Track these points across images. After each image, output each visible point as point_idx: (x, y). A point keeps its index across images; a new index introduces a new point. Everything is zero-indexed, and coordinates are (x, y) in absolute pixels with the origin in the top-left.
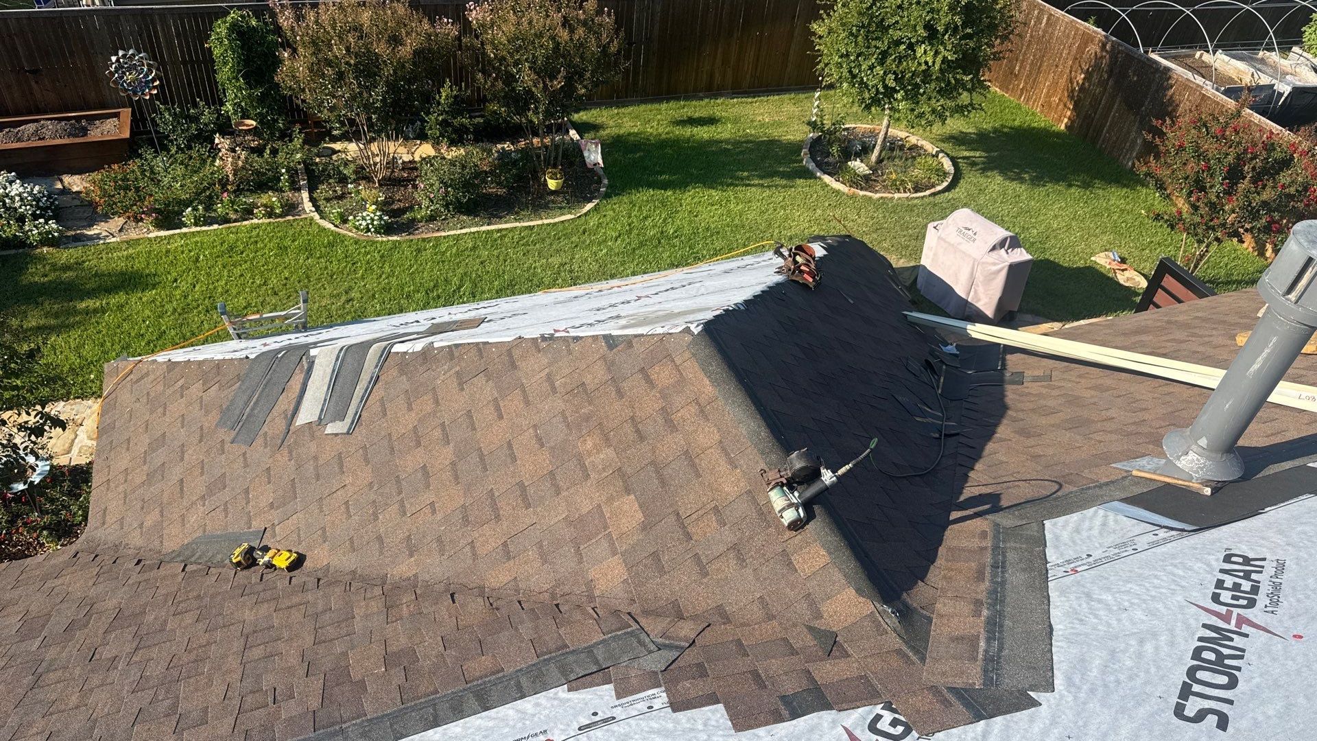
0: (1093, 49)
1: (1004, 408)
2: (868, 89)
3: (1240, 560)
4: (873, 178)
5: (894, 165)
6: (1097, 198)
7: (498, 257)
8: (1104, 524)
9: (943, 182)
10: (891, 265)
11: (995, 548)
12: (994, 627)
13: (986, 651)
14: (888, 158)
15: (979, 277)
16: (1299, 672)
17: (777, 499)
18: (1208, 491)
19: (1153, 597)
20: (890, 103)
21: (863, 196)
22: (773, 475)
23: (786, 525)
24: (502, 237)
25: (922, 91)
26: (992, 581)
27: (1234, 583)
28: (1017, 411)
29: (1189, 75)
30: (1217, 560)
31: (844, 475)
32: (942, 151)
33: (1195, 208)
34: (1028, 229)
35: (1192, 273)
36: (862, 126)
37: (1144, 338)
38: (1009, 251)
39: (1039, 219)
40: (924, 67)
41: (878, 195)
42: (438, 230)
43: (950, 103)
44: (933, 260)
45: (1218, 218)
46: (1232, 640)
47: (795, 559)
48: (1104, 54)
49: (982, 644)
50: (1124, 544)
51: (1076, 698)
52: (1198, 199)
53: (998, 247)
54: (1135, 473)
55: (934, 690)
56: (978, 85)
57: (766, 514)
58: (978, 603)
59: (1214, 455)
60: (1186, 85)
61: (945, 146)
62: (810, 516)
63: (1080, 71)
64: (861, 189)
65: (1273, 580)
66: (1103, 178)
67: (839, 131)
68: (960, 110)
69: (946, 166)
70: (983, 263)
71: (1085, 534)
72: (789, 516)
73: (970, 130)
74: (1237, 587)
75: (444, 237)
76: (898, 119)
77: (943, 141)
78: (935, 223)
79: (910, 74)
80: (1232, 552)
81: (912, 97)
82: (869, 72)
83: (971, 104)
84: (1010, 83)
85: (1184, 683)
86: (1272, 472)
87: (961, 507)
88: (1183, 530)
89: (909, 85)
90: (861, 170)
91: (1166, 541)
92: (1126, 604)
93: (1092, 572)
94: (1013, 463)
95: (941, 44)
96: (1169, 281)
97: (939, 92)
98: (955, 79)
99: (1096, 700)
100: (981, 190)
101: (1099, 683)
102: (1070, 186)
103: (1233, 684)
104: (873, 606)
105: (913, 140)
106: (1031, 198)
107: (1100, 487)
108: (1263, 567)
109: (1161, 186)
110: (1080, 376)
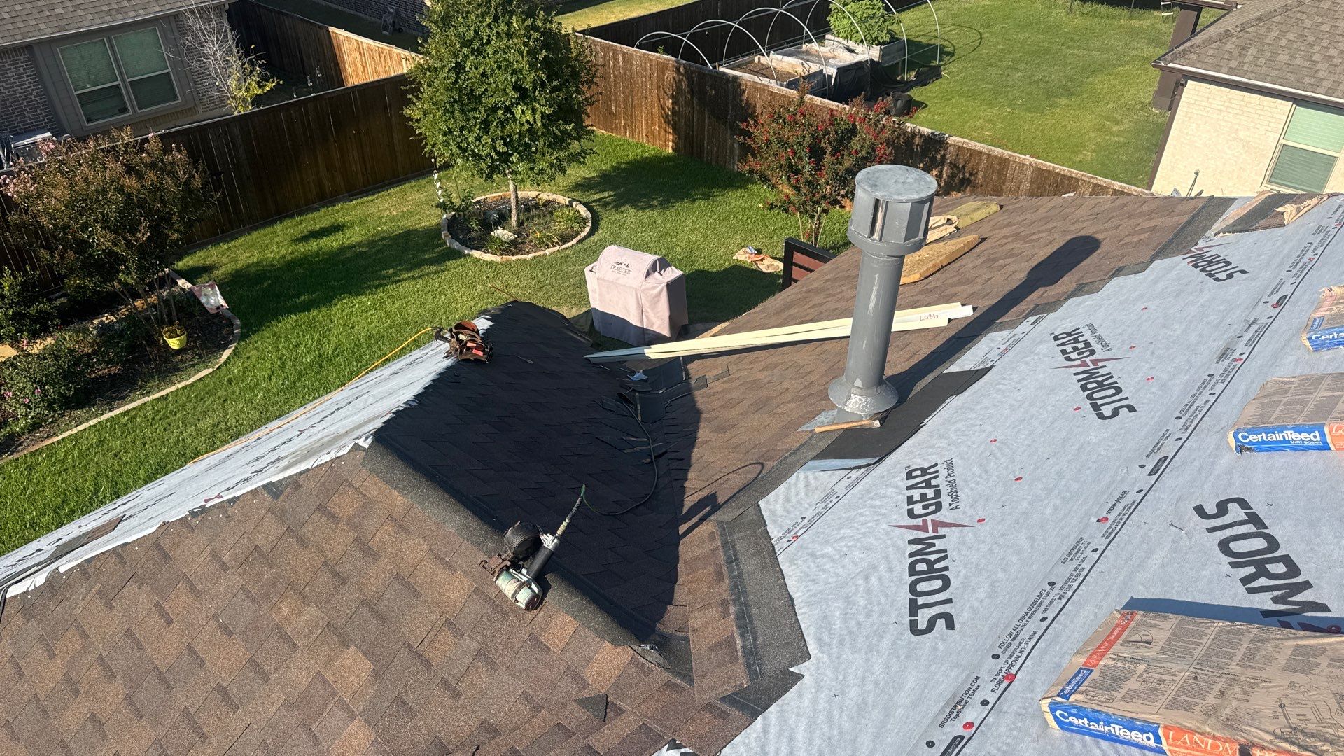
0: (670, 75)
1: (698, 413)
2: (482, 159)
3: (919, 473)
4: (520, 241)
5: (536, 224)
6: (720, 204)
7: (134, 442)
8: (807, 485)
9: (584, 227)
10: (563, 317)
11: (725, 545)
12: (744, 621)
13: (743, 647)
14: (528, 219)
15: (646, 305)
16: (991, 550)
17: (506, 585)
18: (877, 424)
19: (864, 534)
20: (509, 167)
21: (517, 260)
22: (495, 563)
23: (524, 607)
24: (132, 419)
25: (533, 149)
26: (731, 577)
27: (921, 495)
28: (709, 412)
29: (755, 78)
30: (902, 480)
31: (564, 533)
32: (574, 200)
33: (798, 189)
34: (673, 248)
35: (816, 244)
36: (492, 196)
37: (792, 311)
38: (662, 272)
39: (679, 237)
40: (527, 126)
41: (530, 256)
42: (48, 437)
43: (563, 154)
44: (600, 301)
45: (818, 192)
46: (933, 545)
47: (546, 638)
48: (681, 77)
49: (738, 641)
50: (828, 496)
51: (830, 655)
52: (798, 181)
53: (651, 271)
54: (818, 430)
55: (710, 707)
56: (582, 132)
57: (501, 605)
58: (724, 603)
59: (870, 391)
60: (755, 87)
61: (574, 194)
62: (545, 588)
63: (666, 98)
64: (513, 255)
65: (949, 479)
66: (718, 186)
67: (470, 206)
68: (576, 158)
69: (582, 213)
70: (644, 290)
71: (794, 500)
72: (524, 597)
73: (592, 175)
74: (923, 497)
75: (59, 442)
76: (522, 181)
77: (571, 190)
78: (590, 267)
79: (517, 136)
80: (911, 468)
81: (527, 157)
82: (477, 143)
83: (583, 150)
84: (612, 123)
85: (910, 600)
86: (919, 388)
87: (687, 518)
88: (868, 465)
89: (520, 146)
90: (506, 236)
91: (859, 480)
92: (845, 549)
93: (810, 532)
94: (719, 460)
95: (535, 101)
96: (798, 258)
97: (550, 145)
98: (560, 130)
99: (847, 650)
100: (620, 226)
101: (845, 632)
102: (694, 200)
103: (946, 584)
104: (631, 650)
105: (544, 196)
106: (666, 220)
107: (794, 453)
108: (937, 472)
109: (765, 180)
110: (751, 363)
